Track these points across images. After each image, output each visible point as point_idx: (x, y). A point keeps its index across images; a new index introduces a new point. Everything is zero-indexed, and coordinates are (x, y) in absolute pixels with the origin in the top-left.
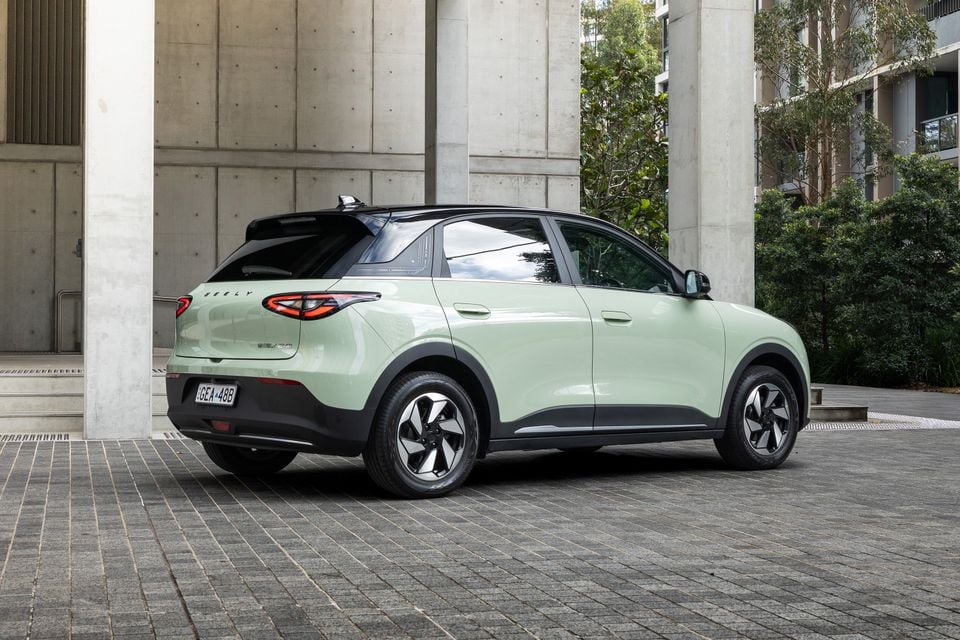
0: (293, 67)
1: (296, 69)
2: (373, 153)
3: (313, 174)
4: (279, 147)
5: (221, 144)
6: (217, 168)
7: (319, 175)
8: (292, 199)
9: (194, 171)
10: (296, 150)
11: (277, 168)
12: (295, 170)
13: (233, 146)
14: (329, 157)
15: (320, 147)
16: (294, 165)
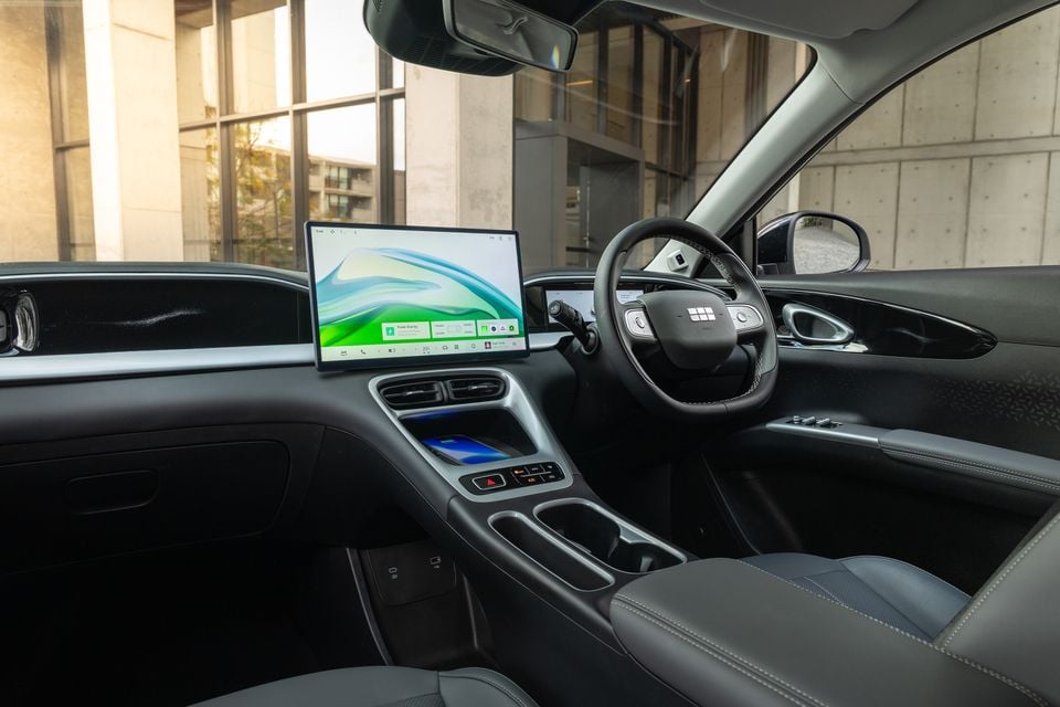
0: (975, 69)
1: (978, 71)
2: (1053, 136)
3: (989, 159)
4: (958, 140)
5: (905, 143)
6: (900, 162)
7: (994, 160)
8: (967, 182)
9: (881, 166)
10: (973, 141)
11: (955, 158)
12: (971, 158)
13: (915, 143)
14: (1005, 144)
15: (997, 136)
16: (972, 154)
